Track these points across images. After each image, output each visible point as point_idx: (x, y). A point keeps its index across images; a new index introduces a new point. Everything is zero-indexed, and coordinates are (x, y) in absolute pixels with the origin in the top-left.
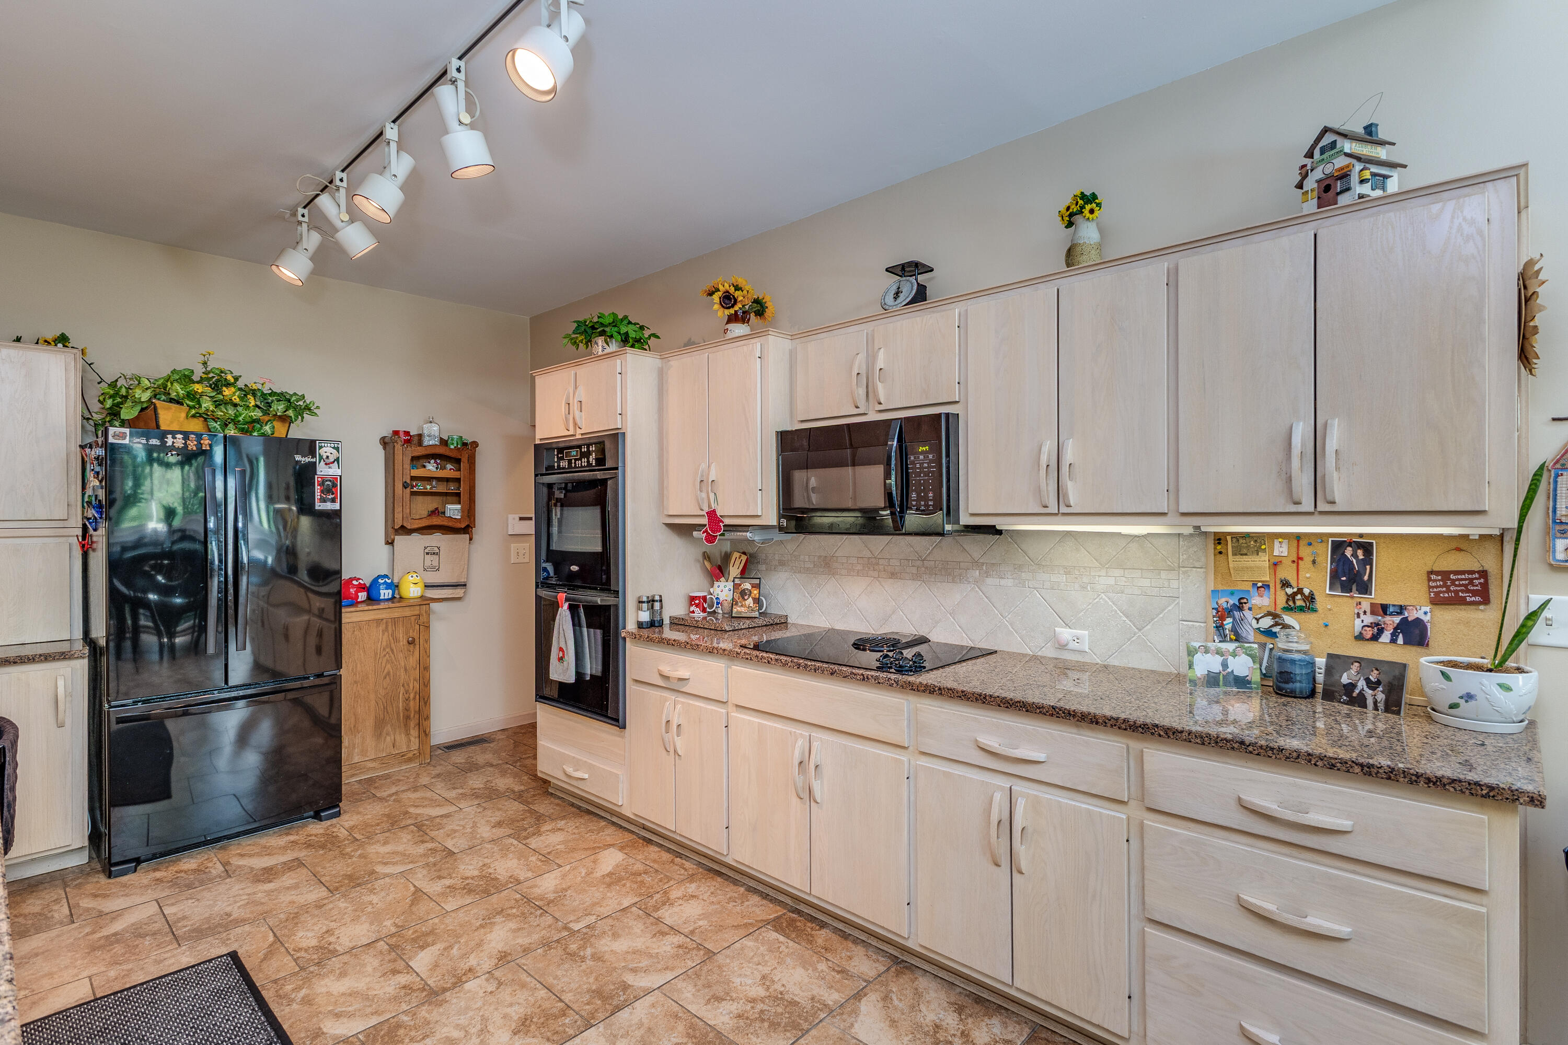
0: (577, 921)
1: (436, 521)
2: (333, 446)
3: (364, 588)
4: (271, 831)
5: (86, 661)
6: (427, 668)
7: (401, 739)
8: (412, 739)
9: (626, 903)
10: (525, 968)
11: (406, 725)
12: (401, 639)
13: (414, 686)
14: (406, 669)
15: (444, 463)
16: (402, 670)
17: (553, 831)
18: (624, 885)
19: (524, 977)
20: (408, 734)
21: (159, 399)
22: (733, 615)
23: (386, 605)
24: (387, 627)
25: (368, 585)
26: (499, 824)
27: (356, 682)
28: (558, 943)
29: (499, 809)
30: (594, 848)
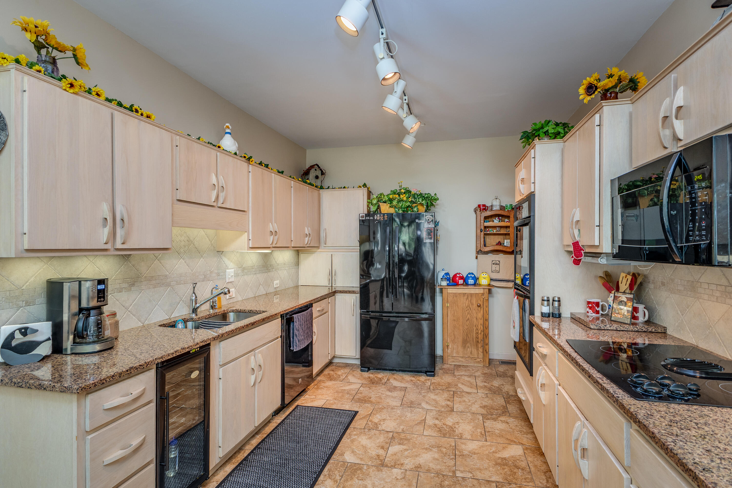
0: (462, 472)
1: (499, 248)
2: (431, 214)
3: (462, 278)
4: (410, 373)
5: (358, 295)
6: (487, 320)
7: (474, 351)
8: (480, 353)
9: (493, 479)
10: (419, 478)
11: (477, 345)
12: (474, 304)
13: (480, 327)
14: (476, 319)
15: (503, 219)
16: (475, 319)
17: (503, 422)
18: (504, 469)
19: (414, 482)
20: (478, 350)
21: (381, 202)
22: (612, 319)
23: (471, 287)
24: (468, 297)
25: (465, 277)
26: (484, 407)
27: (454, 320)
28: (443, 476)
29: (492, 400)
30: (512, 441)
